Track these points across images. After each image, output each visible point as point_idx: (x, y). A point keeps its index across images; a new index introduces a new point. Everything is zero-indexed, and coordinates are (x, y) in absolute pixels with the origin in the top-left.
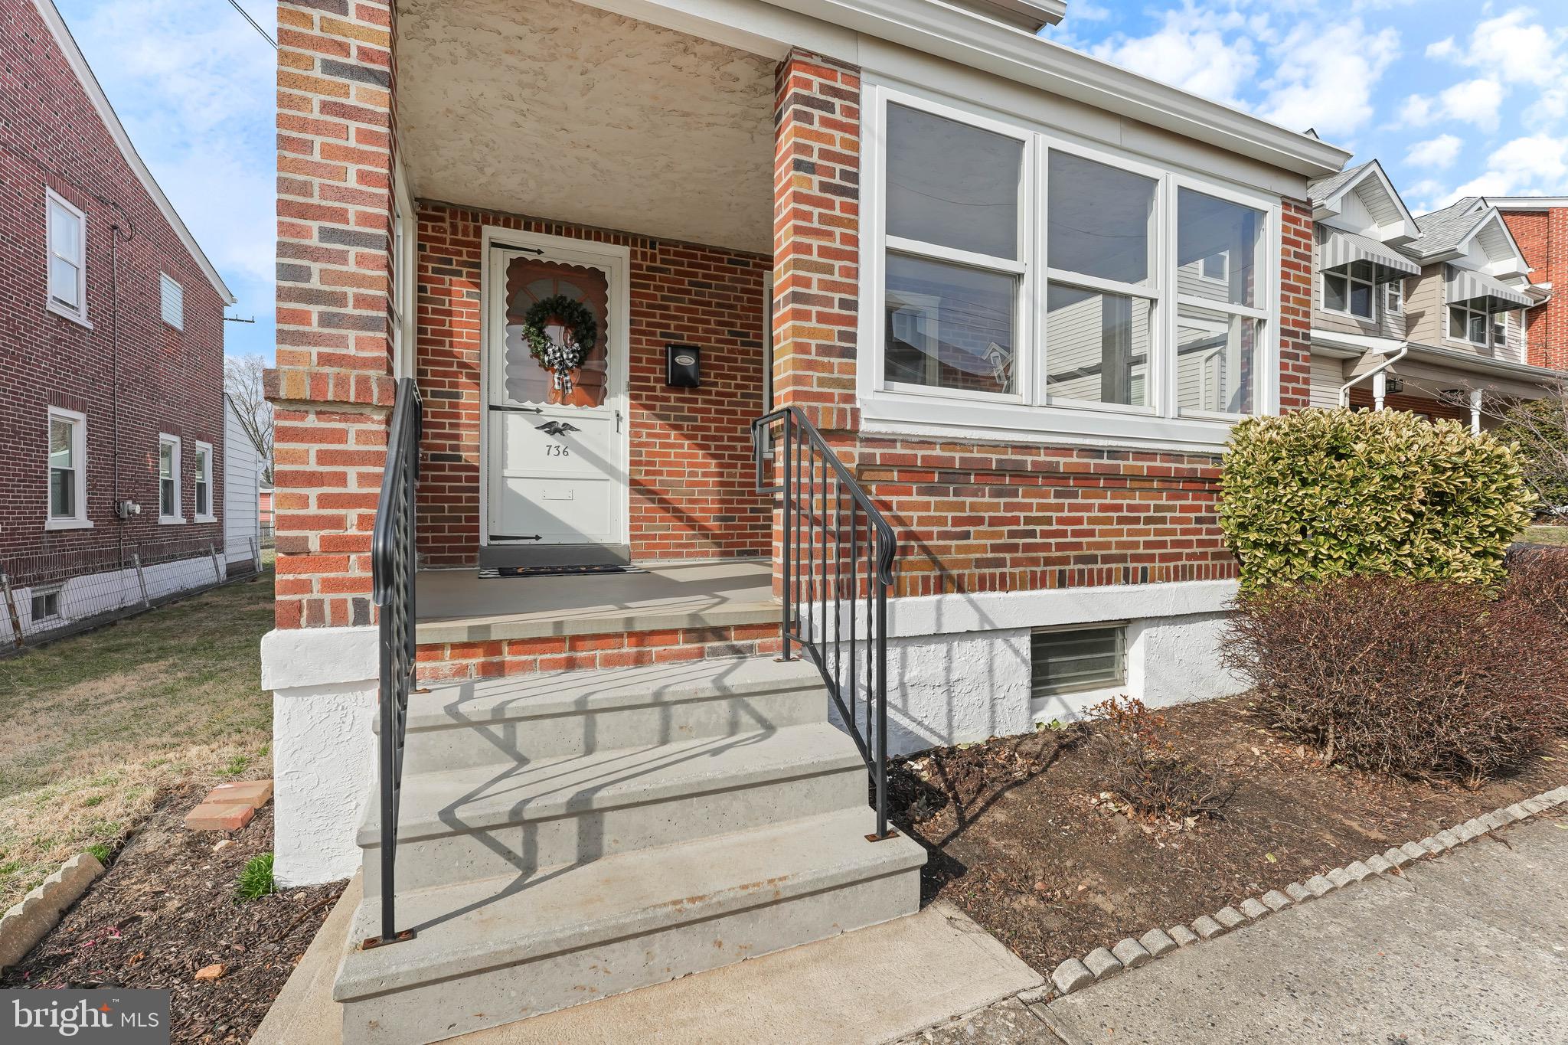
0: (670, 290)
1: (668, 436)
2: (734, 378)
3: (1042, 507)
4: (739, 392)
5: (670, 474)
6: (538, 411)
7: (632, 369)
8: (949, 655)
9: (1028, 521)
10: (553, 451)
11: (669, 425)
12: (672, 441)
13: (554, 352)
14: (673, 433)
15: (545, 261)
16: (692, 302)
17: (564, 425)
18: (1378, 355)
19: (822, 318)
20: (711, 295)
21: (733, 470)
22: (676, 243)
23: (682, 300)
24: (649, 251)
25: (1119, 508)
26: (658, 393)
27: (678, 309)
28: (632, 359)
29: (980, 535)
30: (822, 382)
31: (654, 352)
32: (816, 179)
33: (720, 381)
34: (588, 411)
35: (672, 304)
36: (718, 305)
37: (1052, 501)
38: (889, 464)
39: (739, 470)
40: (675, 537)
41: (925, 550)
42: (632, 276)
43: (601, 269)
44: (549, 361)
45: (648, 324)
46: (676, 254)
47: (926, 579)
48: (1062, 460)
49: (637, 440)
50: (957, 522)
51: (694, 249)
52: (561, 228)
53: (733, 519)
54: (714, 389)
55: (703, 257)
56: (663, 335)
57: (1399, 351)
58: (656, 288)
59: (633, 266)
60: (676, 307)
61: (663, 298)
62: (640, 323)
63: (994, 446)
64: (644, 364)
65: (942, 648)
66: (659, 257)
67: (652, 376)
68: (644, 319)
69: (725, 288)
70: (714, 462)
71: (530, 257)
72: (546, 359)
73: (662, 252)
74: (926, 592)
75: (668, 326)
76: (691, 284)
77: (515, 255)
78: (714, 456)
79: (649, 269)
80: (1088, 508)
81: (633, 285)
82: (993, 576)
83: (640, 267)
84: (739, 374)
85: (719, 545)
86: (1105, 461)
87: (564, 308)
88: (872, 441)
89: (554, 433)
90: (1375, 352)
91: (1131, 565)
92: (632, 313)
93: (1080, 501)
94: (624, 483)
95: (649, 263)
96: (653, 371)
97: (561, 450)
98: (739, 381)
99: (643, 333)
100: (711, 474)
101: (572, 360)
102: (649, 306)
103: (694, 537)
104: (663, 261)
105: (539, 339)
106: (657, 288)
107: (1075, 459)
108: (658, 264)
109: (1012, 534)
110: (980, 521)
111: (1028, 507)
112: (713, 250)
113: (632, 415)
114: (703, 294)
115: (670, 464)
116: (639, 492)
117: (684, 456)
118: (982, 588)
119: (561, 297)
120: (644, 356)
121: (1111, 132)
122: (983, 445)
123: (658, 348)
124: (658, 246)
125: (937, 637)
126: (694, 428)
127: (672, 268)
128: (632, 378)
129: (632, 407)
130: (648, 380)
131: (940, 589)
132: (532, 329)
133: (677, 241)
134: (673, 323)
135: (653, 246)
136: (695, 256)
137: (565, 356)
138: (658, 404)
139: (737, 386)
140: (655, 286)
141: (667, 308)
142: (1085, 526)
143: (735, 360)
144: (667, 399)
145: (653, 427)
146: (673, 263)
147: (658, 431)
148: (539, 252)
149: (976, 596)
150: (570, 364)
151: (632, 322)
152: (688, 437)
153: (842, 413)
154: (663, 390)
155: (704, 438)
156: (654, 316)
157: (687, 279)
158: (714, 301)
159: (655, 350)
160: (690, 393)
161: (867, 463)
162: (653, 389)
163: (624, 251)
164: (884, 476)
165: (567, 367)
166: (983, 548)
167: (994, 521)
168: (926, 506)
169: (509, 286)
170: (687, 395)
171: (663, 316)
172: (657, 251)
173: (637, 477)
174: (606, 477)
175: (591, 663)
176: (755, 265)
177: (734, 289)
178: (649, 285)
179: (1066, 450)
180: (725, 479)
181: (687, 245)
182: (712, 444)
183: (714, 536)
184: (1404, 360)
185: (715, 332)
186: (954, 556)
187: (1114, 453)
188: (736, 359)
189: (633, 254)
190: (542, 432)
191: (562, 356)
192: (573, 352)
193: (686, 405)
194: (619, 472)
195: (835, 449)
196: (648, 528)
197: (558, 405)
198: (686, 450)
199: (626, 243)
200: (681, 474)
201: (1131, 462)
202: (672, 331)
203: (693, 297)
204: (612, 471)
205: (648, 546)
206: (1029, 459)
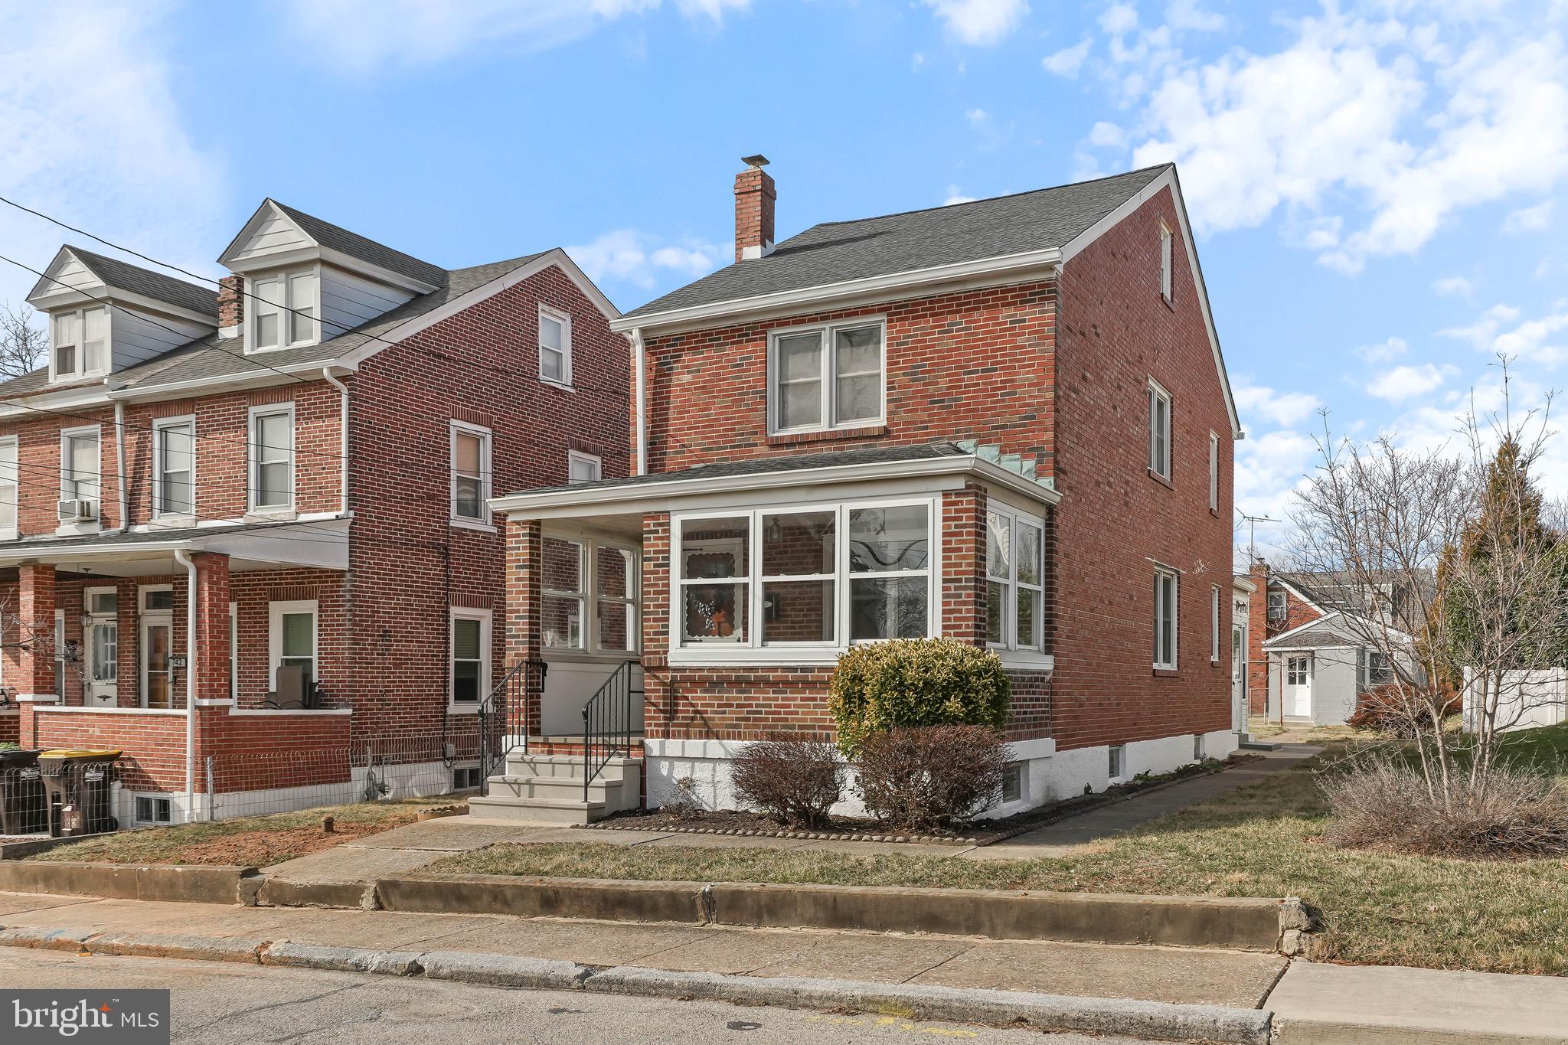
3: (765, 699)
8: (714, 769)
9: (757, 706)
19: (655, 620)
25: (815, 699)
29: (731, 712)
30: (655, 647)
32: (652, 563)
37: (771, 695)
38: (685, 679)
41: (703, 718)
47: (701, 732)
48: (771, 674)
50: (719, 706)
63: (734, 669)
65: (711, 765)
74: (701, 738)
80: (795, 699)
82: (734, 733)
86: (799, 674)
88: (675, 670)
91: (818, 731)
93: (788, 695)
107: (779, 674)
109: (748, 712)
110: (731, 705)
111: (757, 699)
118: (728, 738)
121: (801, 495)
122: (727, 669)
125: (704, 759)
131: (708, 737)
142: (792, 709)
149: (725, 742)
153: (661, 659)
161: (674, 680)
164: (683, 685)
166: (732, 719)
167: (738, 706)
168: (704, 698)
175: (576, 753)
179: (775, 669)
186: (717, 722)
187: (804, 669)
195: (660, 675)
201: (816, 674)
206: (752, 674)
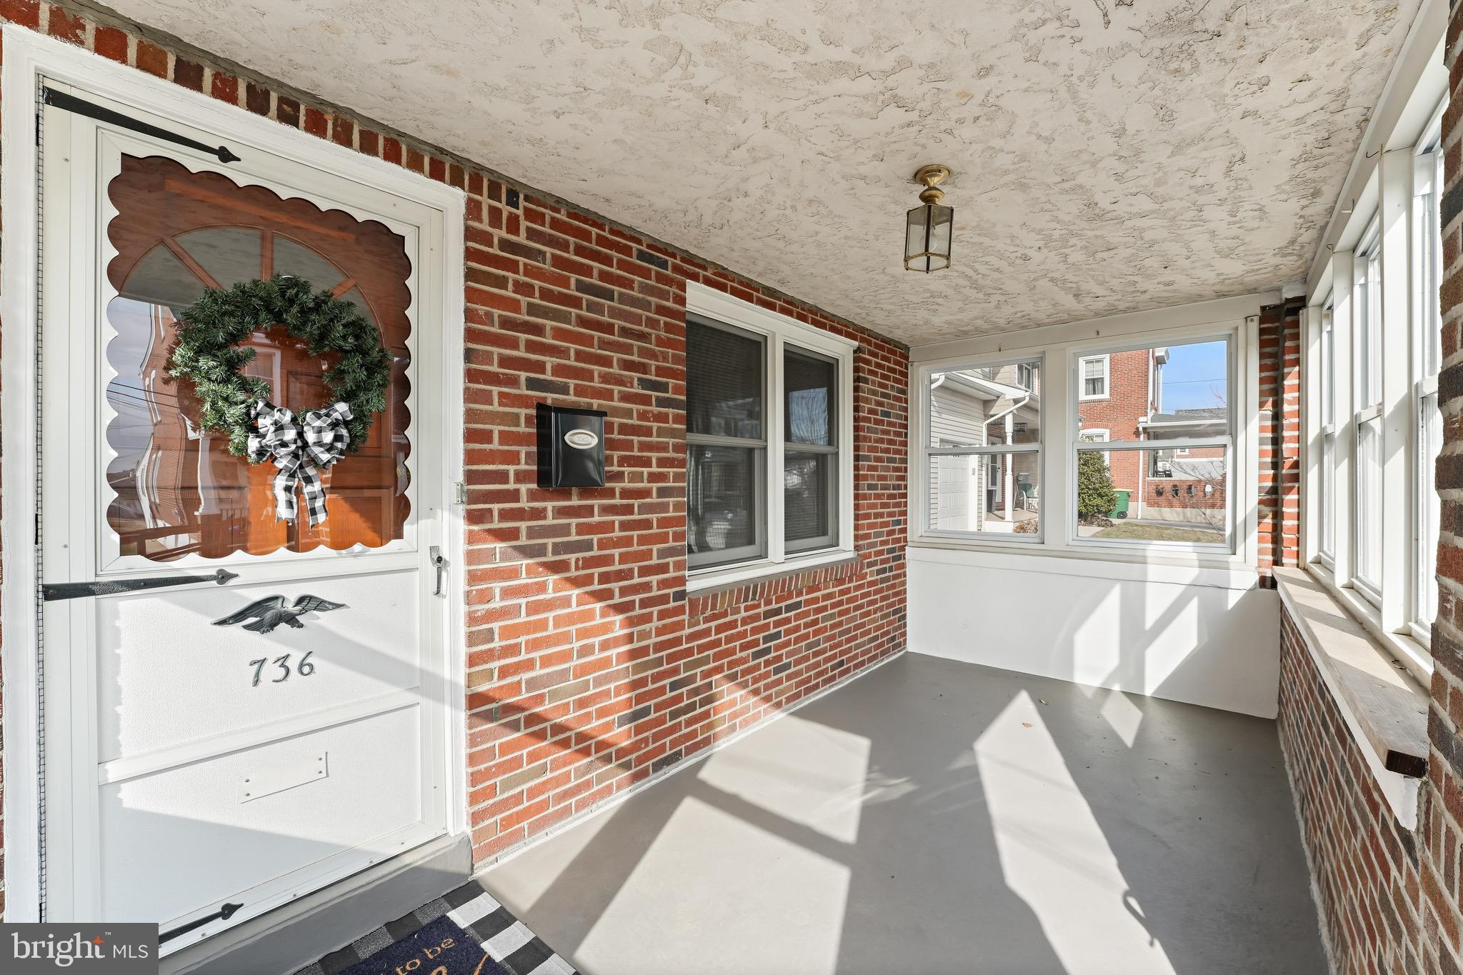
0: (545, 294)
1: (542, 587)
2: (647, 463)
4: (655, 486)
5: (546, 661)
6: (223, 577)
7: (471, 457)
10: (272, 671)
11: (545, 565)
12: (550, 595)
13: (279, 427)
14: (552, 579)
15: (242, 181)
16: (583, 322)
17: (300, 601)
18: (1009, 400)
20: (615, 313)
21: (646, 627)
22: (558, 203)
23: (565, 318)
24: (506, 210)
26: (524, 503)
27: (559, 334)
28: (470, 436)
31: (515, 420)
33: (627, 470)
34: (362, 557)
35: (549, 324)
36: (625, 332)
39: (655, 623)
40: (557, 782)
42: (470, 254)
43: (396, 229)
44: (261, 452)
45: (504, 362)
46: (555, 224)
49: (482, 608)
51: (585, 221)
52: (296, 107)
53: (646, 711)
54: (618, 486)
55: (601, 241)
56: (532, 384)
57: (1024, 399)
58: (519, 287)
59: (470, 234)
60: (555, 329)
61: (532, 310)
62: (488, 358)
64: (495, 445)
66: (524, 224)
67: (511, 469)
68: (496, 350)
69: (634, 302)
70: (619, 618)
71: (195, 162)
72: (253, 444)
73: (530, 215)
75: (540, 367)
76: (581, 287)
77: (144, 147)
78: (619, 609)
79: (505, 245)
81: (470, 275)
83: (486, 239)
84: (654, 456)
85: (627, 766)
87: (304, 311)
89: (272, 626)
90: (1007, 397)
92: (470, 335)
94: (454, 705)
95: (503, 233)
96: (512, 458)
97: (293, 664)
98: (655, 469)
99: (493, 379)
100: (616, 642)
101: (330, 448)
102: (505, 323)
103: (589, 769)
104: (532, 234)
105: (229, 390)
106: (521, 288)
108: (521, 239)
112: (618, 230)
113: (471, 557)
114: (598, 309)
115: (547, 642)
116: (489, 716)
117: (570, 620)
119: (293, 283)
120: (496, 429)
123: (523, 412)
124: (522, 202)
126: (589, 563)
127: (548, 250)
128: (471, 477)
129: (471, 538)
130: (502, 478)
132: (205, 363)
133: (559, 200)
134: (550, 361)
135: (512, 200)
136: (586, 236)
137: (311, 437)
138: (523, 525)
139: (653, 477)
140: (516, 283)
141: (538, 330)
143: (648, 432)
144: (539, 514)
145: (513, 573)
146: (552, 242)
147: (523, 580)
148: (225, 155)
150: (325, 457)
151: (469, 355)
152: (576, 582)
154: (532, 496)
155: (604, 578)
156: (514, 344)
157: (573, 278)
158: (618, 323)
159: (517, 416)
160: (582, 496)
162: (514, 495)
163: (453, 198)
165: (314, 461)
169: (115, 231)
170: (575, 502)
171: (531, 347)
172: (520, 212)
173: (483, 688)
174: (410, 698)
176: (676, 269)
177: (646, 306)
178: (505, 279)
180: (636, 645)
181: (576, 212)
182: (615, 586)
183: (621, 753)
184: (1025, 406)
185: (620, 381)
188: (650, 429)
189: (473, 209)
190: (236, 629)
191: (301, 435)
192: (334, 425)
193: (574, 522)
194: (442, 681)
196: (507, 785)
197: (283, 552)
198: (574, 608)
199: (456, 181)
200: (566, 656)
202: (548, 376)
203: (584, 313)
204: (428, 685)
205: (507, 822)
